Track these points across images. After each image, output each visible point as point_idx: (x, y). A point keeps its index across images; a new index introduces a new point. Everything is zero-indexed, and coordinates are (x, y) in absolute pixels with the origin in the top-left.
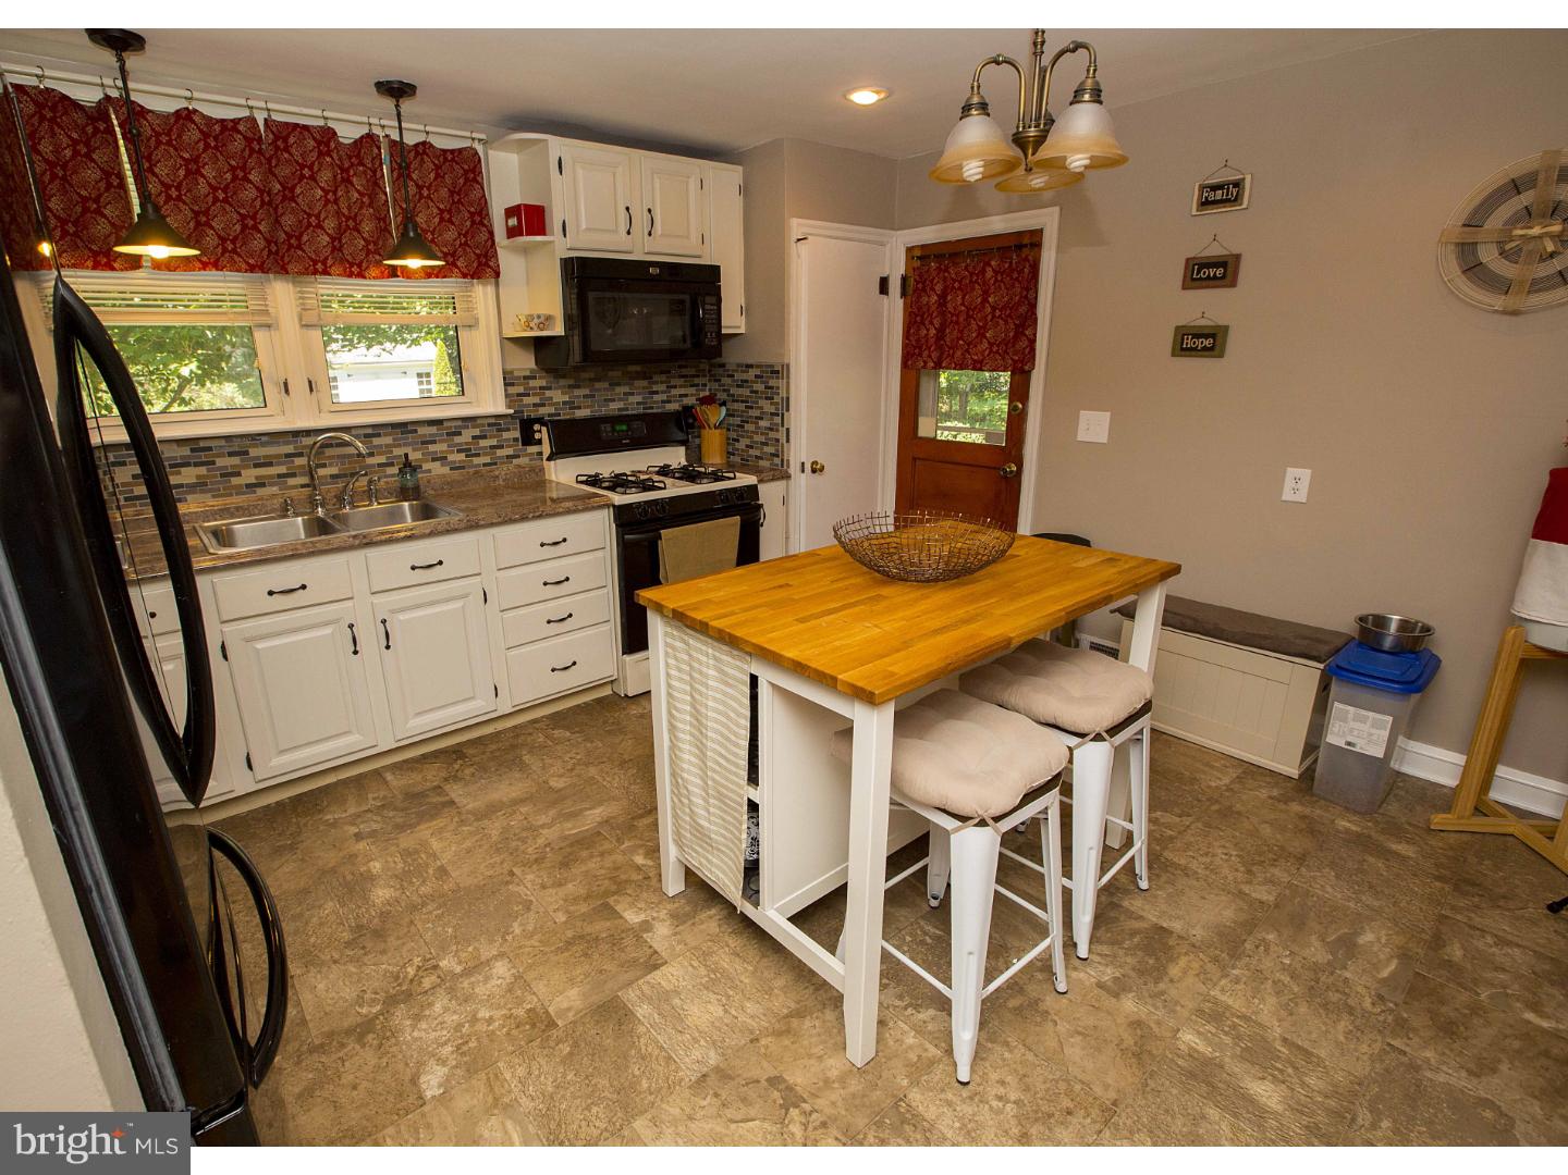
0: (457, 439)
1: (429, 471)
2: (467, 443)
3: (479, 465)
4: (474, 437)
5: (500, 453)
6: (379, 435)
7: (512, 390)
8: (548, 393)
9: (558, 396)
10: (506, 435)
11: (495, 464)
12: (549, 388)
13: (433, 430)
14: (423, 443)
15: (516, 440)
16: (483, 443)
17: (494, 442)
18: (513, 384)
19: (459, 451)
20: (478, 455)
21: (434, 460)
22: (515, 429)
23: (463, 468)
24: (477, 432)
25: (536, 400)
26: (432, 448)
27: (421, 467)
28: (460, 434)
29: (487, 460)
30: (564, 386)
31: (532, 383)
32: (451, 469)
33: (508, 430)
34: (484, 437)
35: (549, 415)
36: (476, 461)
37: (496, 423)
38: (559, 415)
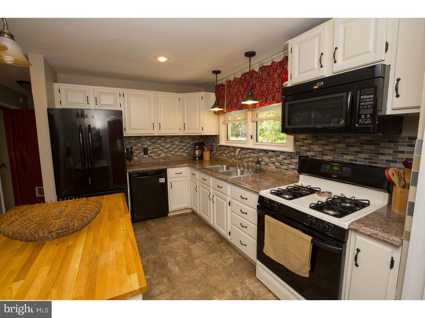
0: (278, 158)
1: (270, 166)
2: (281, 160)
3: (283, 169)
4: (283, 159)
5: (290, 166)
6: (260, 152)
7: (297, 143)
8: (312, 146)
9: (317, 148)
10: (293, 160)
11: (288, 170)
12: (313, 144)
13: (272, 153)
14: (270, 157)
15: (296, 163)
16: (285, 161)
17: (289, 162)
18: (298, 141)
19: (278, 162)
20: (283, 165)
21: (272, 163)
22: (297, 159)
23: (279, 168)
24: (284, 157)
25: (307, 148)
26: (272, 159)
27: (268, 164)
28: (279, 156)
29: (286, 167)
30: (320, 144)
31: (306, 141)
32: (276, 167)
33: (294, 158)
34: (286, 159)
35: (311, 156)
36: (283, 167)
37: (290, 155)
38: (316, 156)
